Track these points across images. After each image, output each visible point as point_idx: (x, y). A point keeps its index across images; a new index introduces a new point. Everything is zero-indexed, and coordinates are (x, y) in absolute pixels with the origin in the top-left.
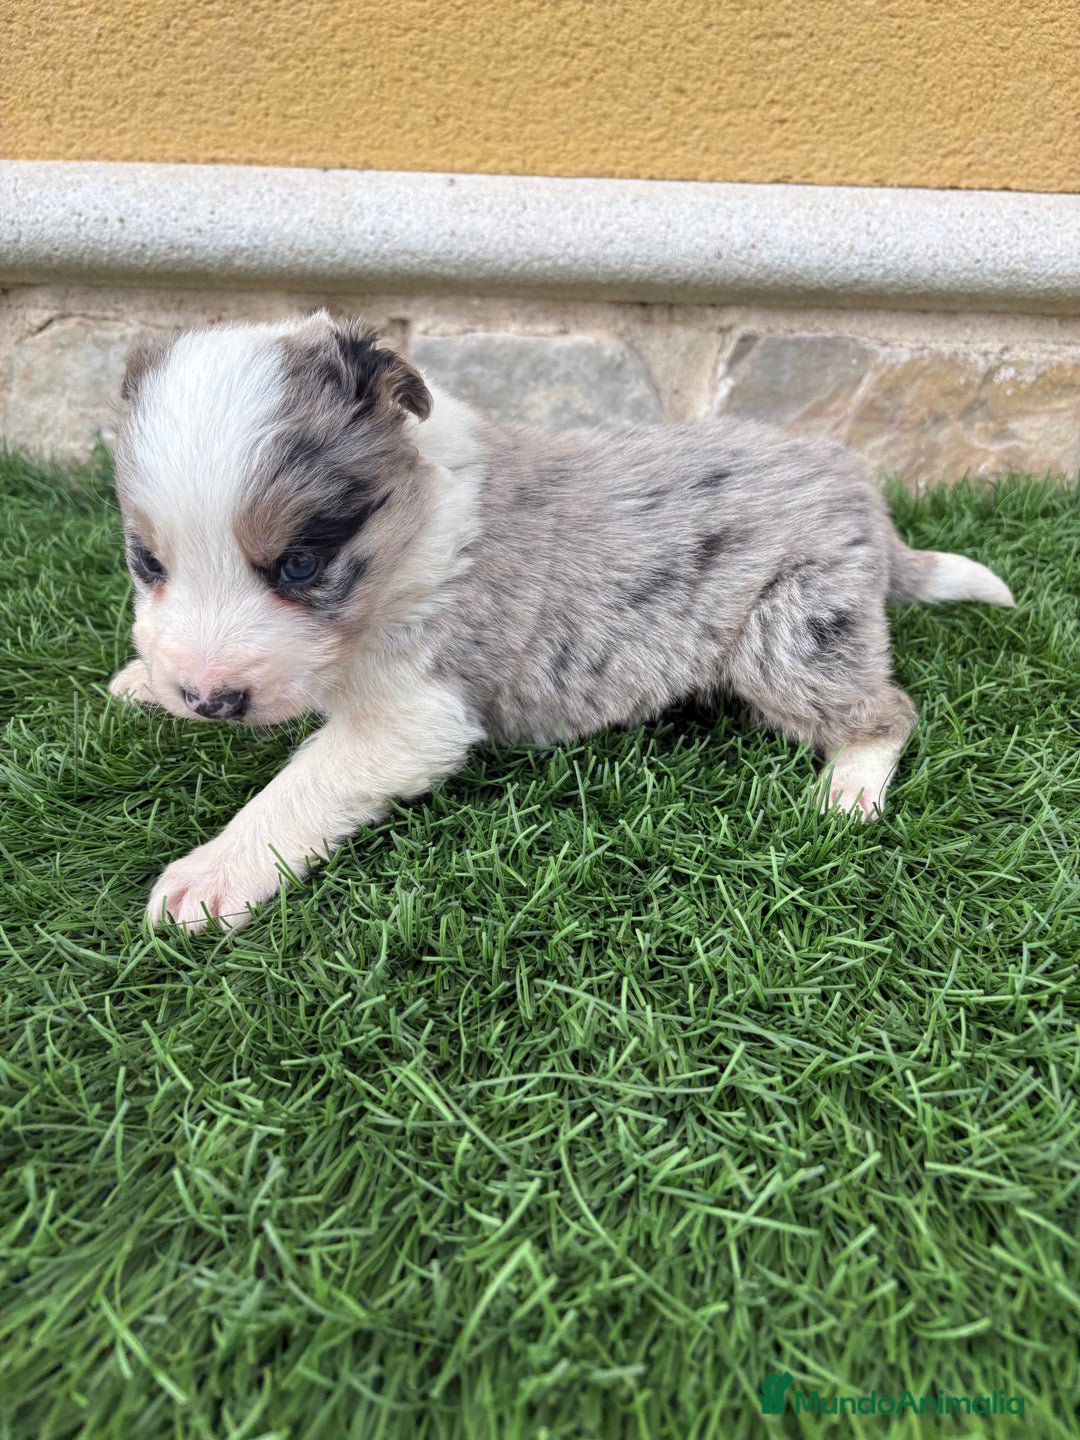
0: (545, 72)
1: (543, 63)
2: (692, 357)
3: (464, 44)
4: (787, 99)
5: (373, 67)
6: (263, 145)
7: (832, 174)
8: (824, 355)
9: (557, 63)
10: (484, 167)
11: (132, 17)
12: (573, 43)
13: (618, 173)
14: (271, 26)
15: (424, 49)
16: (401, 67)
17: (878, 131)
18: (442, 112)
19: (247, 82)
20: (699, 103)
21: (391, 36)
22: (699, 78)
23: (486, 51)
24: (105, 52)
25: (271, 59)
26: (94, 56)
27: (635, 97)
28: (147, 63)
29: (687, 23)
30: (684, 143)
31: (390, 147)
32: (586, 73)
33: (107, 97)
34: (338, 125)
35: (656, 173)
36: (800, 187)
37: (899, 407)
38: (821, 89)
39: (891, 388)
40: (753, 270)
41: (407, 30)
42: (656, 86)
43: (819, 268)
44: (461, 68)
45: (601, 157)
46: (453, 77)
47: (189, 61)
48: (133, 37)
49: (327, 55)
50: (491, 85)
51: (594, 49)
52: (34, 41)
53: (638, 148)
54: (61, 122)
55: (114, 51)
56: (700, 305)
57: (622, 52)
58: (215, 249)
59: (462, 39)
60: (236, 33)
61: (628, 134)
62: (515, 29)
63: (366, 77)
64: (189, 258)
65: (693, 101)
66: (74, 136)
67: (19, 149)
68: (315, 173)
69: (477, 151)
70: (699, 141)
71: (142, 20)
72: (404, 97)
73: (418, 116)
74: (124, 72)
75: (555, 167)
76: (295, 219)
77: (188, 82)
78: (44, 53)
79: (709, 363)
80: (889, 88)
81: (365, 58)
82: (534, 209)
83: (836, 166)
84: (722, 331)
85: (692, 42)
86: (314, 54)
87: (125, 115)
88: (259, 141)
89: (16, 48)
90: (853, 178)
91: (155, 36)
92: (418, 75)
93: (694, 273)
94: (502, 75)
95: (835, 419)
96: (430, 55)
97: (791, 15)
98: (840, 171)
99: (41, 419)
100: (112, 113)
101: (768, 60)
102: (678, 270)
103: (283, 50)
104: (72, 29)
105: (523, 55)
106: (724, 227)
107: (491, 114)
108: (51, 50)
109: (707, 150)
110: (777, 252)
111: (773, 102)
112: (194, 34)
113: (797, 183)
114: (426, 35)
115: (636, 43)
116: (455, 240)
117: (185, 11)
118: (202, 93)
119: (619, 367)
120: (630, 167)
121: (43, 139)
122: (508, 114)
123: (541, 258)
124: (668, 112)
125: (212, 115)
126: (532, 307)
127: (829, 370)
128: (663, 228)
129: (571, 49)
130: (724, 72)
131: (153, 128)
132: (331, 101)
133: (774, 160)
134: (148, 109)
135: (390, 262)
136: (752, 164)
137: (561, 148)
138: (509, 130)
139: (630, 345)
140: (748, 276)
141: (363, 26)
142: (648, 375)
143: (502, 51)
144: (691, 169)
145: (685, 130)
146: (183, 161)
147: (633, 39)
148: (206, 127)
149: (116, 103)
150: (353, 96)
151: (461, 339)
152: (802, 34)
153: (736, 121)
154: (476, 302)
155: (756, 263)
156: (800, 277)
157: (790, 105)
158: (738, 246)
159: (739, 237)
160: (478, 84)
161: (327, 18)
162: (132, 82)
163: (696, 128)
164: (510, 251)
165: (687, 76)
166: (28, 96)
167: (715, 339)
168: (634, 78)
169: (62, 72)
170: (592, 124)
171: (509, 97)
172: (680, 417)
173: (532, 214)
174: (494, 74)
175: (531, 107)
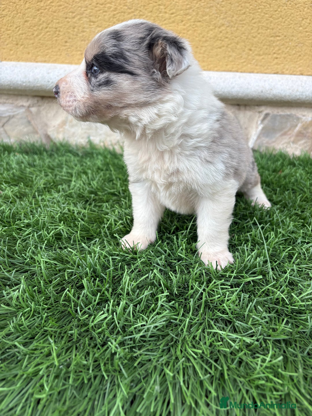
0: (215, 44)
1: (215, 42)
2: (251, 119)
4: (278, 52)
7: (289, 72)
8: (287, 119)
9: (218, 42)
13: (232, 71)
17: (302, 61)
22: (256, 47)
23: (200, 39)
27: (238, 51)
29: (253, 33)
30: (251, 63)
32: (226, 45)
35: (243, 71)
36: (282, 75)
37: (308, 133)
38: (287, 50)
39: (306, 127)
40: (271, 96)
42: (244, 49)
43: (288, 95)
45: (228, 67)
50: (201, 48)
51: (228, 39)
52: (80, 34)
53: (238, 65)
56: (254, 105)
57: (236, 40)
61: (235, 61)
62: (208, 33)
65: (254, 53)
67: (73, 62)
70: (254, 63)
75: (216, 69)
78: (82, 37)
79: (255, 121)
80: (305, 50)
83: (291, 70)
84: (260, 112)
85: (254, 38)
89: (75, 35)
90: (295, 73)
93: (255, 96)
94: (203, 45)
95: (289, 136)
97: (280, 31)
99: (74, 133)
101: (274, 43)
102: (251, 95)
105: (210, 40)
106: (263, 85)
107: (201, 55)
108: (84, 36)
109: (257, 65)
110: (277, 91)
113: (280, 74)
114: (185, 35)
115: (239, 38)
120: (236, 69)
122: (205, 55)
124: (247, 55)
127: (288, 123)
128: (247, 85)
129: (223, 38)
130: (262, 45)
133: (274, 68)
136: (268, 69)
139: (235, 116)
140: (269, 97)
143: (204, 39)
144: (252, 70)
145: (251, 60)
152: (283, 36)
153: (264, 58)
155: (272, 93)
156: (283, 98)
157: (279, 54)
158: (267, 89)
159: (267, 86)
160: (197, 47)
163: (254, 59)
165: (252, 46)
166: (77, 48)
167: (257, 115)
168: (238, 46)
169: (86, 42)
170: (227, 58)
171: (205, 51)
172: (247, 135)
173: (212, 80)
174: (201, 45)
175: (211, 54)
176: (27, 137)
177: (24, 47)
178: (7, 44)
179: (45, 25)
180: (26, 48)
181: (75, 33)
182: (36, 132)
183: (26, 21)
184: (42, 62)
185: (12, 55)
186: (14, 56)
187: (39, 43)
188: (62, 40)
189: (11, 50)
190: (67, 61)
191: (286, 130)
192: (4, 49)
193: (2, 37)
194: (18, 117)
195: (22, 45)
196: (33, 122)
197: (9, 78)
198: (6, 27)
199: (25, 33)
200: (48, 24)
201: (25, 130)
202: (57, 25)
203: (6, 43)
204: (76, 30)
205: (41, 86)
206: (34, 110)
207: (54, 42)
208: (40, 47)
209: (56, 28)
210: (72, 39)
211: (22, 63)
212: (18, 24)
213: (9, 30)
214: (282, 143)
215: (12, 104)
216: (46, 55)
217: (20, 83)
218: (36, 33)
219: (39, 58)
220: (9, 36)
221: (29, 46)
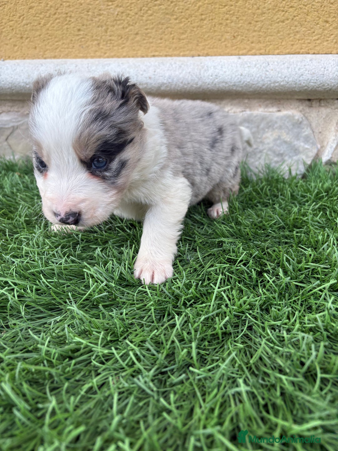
0: (276, 17)
1: (275, 14)
2: (328, 119)
3: (246, 10)
5: (212, 20)
6: (171, 50)
9: (280, 14)
10: (250, 53)
11: (129, 8)
12: (286, 7)
13: (301, 52)
14: (177, 8)
15: (231, 12)
16: (222, 19)
18: (236, 34)
19: (167, 28)
20: (334, 26)
21: (219, 8)
22: (334, 17)
23: (254, 12)
24: (119, 20)
25: (176, 19)
26: (115, 22)
27: (309, 24)
28: (133, 23)
30: (327, 41)
31: (216, 48)
32: (291, 17)
33: (119, 36)
34: (198, 41)
35: (316, 52)
41: (225, 6)
42: (317, 21)
44: (244, 18)
45: (295, 47)
46: (241, 22)
48: (129, 14)
49: (196, 17)
50: (255, 23)
51: (294, 8)
52: (96, 18)
53: (309, 43)
54: (103, 45)
55: (122, 20)
56: (332, 99)
57: (305, 9)
58: (155, 84)
59: (245, 8)
60: (164, 11)
61: (306, 38)
62: (265, 3)
63: (210, 23)
64: (146, 88)
65: (332, 25)
66: (107, 50)
67: (88, 55)
68: (190, 58)
69: (248, 47)
70: (333, 40)
71: (132, 8)
72: (223, 29)
73: (227, 36)
74: (125, 27)
75: (277, 51)
76: (184, 72)
77: (147, 29)
78: (99, 22)
81: (209, 17)
82: (272, 65)
85: (332, 4)
86: (191, 17)
87: (124, 42)
88: (170, 49)
89: (90, 20)
91: (136, 14)
92: (228, 21)
93: (334, 86)
94: (259, 20)
96: (233, 14)
100: (120, 41)
102: (328, 85)
103: (181, 16)
104: (108, 12)
105: (267, 12)
107: (254, 34)
108: (101, 21)
109: (336, 43)
112: (150, 12)
114: (232, 7)
115: (310, 5)
116: (242, 77)
117: (147, 4)
118: (151, 33)
119: (301, 123)
120: (306, 50)
121: (96, 51)
122: (261, 33)
123: (275, 82)
124: (321, 30)
125: (154, 40)
126: (268, 102)
128: (323, 69)
131: (134, 46)
132: (196, 33)
134: (133, 39)
135: (217, 86)
137: (280, 44)
138: (260, 39)
139: (304, 115)
141: (210, 6)
142: (310, 126)
143: (260, 11)
144: (330, 50)
145: (328, 35)
146: (143, 57)
147: (309, 4)
148: (152, 45)
149: (122, 38)
150: (204, 30)
151: (241, 114)
154: (246, 101)
160: (250, 23)
161: (197, 3)
162: (127, 30)
163: (332, 35)
164: (263, 80)
165: (329, 16)
166: (92, 37)
168: (309, 18)
169: (104, 28)
170: (292, 35)
171: (261, 27)
172: (322, 142)
173: (271, 67)
174: (256, 19)
175: (269, 30)
177: (30, 41)
178: (10, 39)
179: (52, 11)
180: (32, 42)
181: (89, 18)
183: (31, 8)
184: (51, 58)
185: (16, 52)
186: (18, 53)
187: (47, 34)
188: (74, 27)
189: (15, 46)
190: (81, 55)
192: (7, 44)
193: (4, 30)
195: (27, 38)
197: (10, 80)
198: (7, 18)
199: (30, 23)
200: (57, 9)
202: (67, 9)
203: (9, 37)
204: (90, 13)
207: (65, 31)
208: (48, 39)
209: (67, 14)
210: (87, 25)
211: (28, 61)
212: (21, 11)
213: (12, 21)
215: (17, 112)
216: (56, 49)
217: (22, 84)
218: (43, 22)
219: (48, 54)
220: (11, 28)
221: (36, 39)
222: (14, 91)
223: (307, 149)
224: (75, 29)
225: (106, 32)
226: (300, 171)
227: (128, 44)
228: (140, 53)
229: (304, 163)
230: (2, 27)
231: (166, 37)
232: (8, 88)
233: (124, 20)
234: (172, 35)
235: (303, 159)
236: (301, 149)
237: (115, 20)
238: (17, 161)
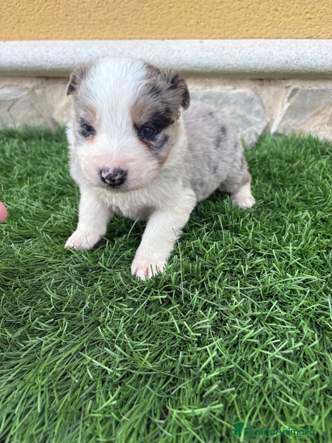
0: (233, 6)
2: (276, 96)
4: (312, 11)
5: (179, 7)
6: (145, 33)
7: (327, 35)
8: (321, 95)
9: (236, 3)
10: (212, 37)
13: (255, 37)
16: (187, 7)
19: (141, 14)
20: (282, 14)
22: (283, 6)
24: (101, 7)
25: (148, 7)
26: (97, 9)
27: (261, 13)
28: (112, 10)
30: (277, 27)
31: (183, 32)
32: (245, 6)
33: (101, 21)
34: (167, 26)
35: (267, 37)
36: (316, 40)
38: (324, 8)
40: (298, 67)
42: (268, 9)
43: (321, 66)
44: (206, 6)
45: (249, 32)
46: (203, 10)
47: (125, 9)
49: (165, 4)
50: (215, 11)
52: (80, 5)
53: (261, 29)
54: (88, 29)
55: (103, 7)
56: (280, 79)
61: (258, 24)
63: (177, 10)
65: (280, 13)
66: (90, 33)
67: (75, 37)
68: (160, 41)
69: (210, 32)
70: (281, 26)
72: (188, 16)
73: (192, 22)
74: (105, 13)
75: (234, 36)
76: (153, 55)
77: (124, 15)
78: (83, 8)
79: (281, 98)
81: (176, 5)
82: (227, 49)
83: (328, 33)
84: (287, 88)
86: (161, 5)
87: (105, 26)
89: (75, 7)
92: (193, 9)
93: (278, 68)
94: (219, 8)
95: (324, 116)
98: (329, 34)
100: (102, 26)
102: (273, 67)
103: (152, 4)
106: (289, 53)
107: (215, 20)
108: (85, 7)
109: (284, 29)
110: (307, 61)
111: (307, 12)
113: (315, 39)
116: (201, 60)
118: (128, 18)
119: (252, 99)
120: (259, 35)
121: (81, 34)
122: (220, 20)
123: (229, 65)
124: (272, 17)
125: (130, 25)
126: (225, 81)
127: (323, 100)
128: (268, 54)
130: (291, 3)
131: (114, 30)
132: (166, 19)
133: (307, 31)
134: (112, 24)
135: (181, 67)
136: (299, 33)
137: (236, 30)
138: (220, 25)
139: (256, 93)
140: (296, 69)
142: (261, 102)
144: (279, 35)
145: (278, 22)
146: (121, 39)
148: (129, 29)
149: (103, 23)
150: (172, 17)
151: (202, 92)
153: (294, 19)
154: (207, 80)
155: (299, 64)
156: (314, 69)
157: (313, 13)
158: (293, 59)
159: (294, 55)
160: (211, 11)
162: (108, 15)
163: (281, 22)
164: (218, 63)
165: (279, 6)
166: (78, 21)
167: (284, 90)
168: (261, 7)
169: (88, 14)
170: (247, 22)
171: (221, 15)
172: (271, 116)
173: (226, 51)
174: (216, 8)
175: (227, 18)
176: (31, 122)
177: (26, 25)
178: (9, 23)
180: (28, 25)
181: (75, 5)
182: (40, 116)
184: (44, 39)
185: (15, 34)
186: (17, 35)
187: (40, 18)
189: (14, 29)
190: (69, 37)
191: (320, 109)
192: (7, 27)
193: (4, 15)
194: (22, 100)
195: (23, 22)
196: (36, 106)
197: (9, 60)
198: (6, 4)
199: (26, 9)
201: (30, 114)
203: (8, 21)
205: (40, 66)
206: (38, 92)
207: (55, 16)
208: (41, 23)
210: (73, 12)
211: (25, 42)
213: (10, 7)
214: (314, 125)
215: (17, 86)
216: (48, 31)
217: (19, 64)
218: (36, 8)
219: (41, 36)
220: (10, 13)
221: (31, 23)
222: (13, 69)
223: (258, 122)
224: (64, 14)
225: (89, 16)
226: (253, 140)
227: (108, 27)
228: (118, 36)
229: (256, 134)
230: (2, 12)
231: (140, 22)
232: (9, 67)
233: (104, 7)
234: (145, 21)
235: (254, 131)
236: (253, 122)
237: (97, 7)
238: (17, 128)
